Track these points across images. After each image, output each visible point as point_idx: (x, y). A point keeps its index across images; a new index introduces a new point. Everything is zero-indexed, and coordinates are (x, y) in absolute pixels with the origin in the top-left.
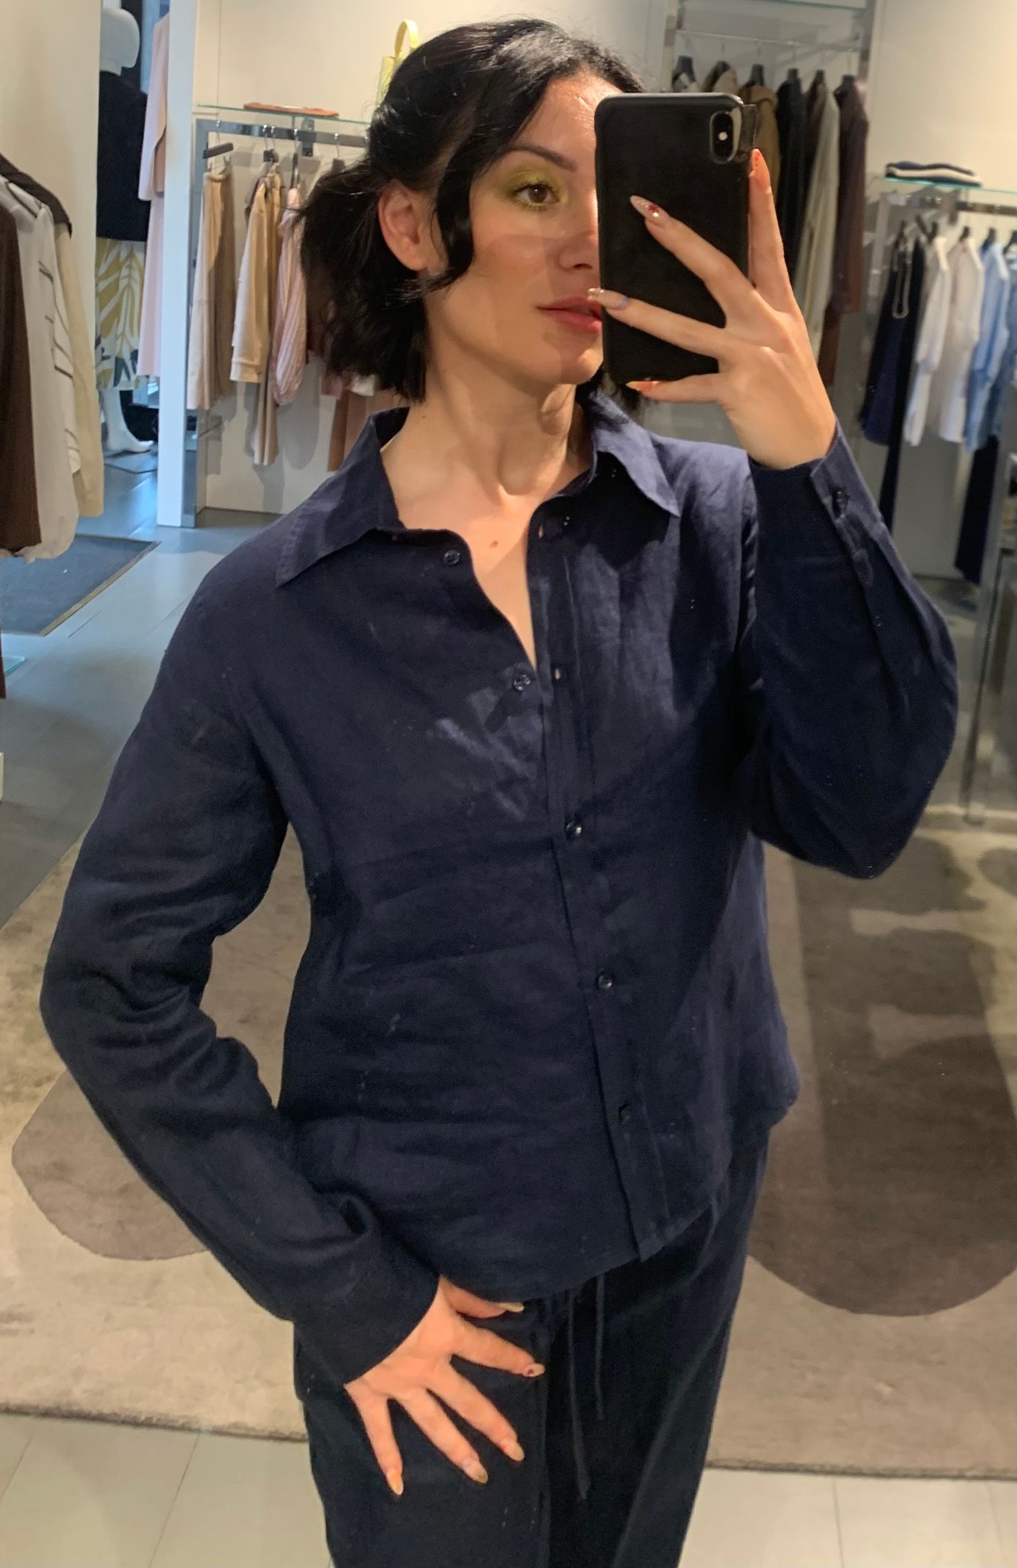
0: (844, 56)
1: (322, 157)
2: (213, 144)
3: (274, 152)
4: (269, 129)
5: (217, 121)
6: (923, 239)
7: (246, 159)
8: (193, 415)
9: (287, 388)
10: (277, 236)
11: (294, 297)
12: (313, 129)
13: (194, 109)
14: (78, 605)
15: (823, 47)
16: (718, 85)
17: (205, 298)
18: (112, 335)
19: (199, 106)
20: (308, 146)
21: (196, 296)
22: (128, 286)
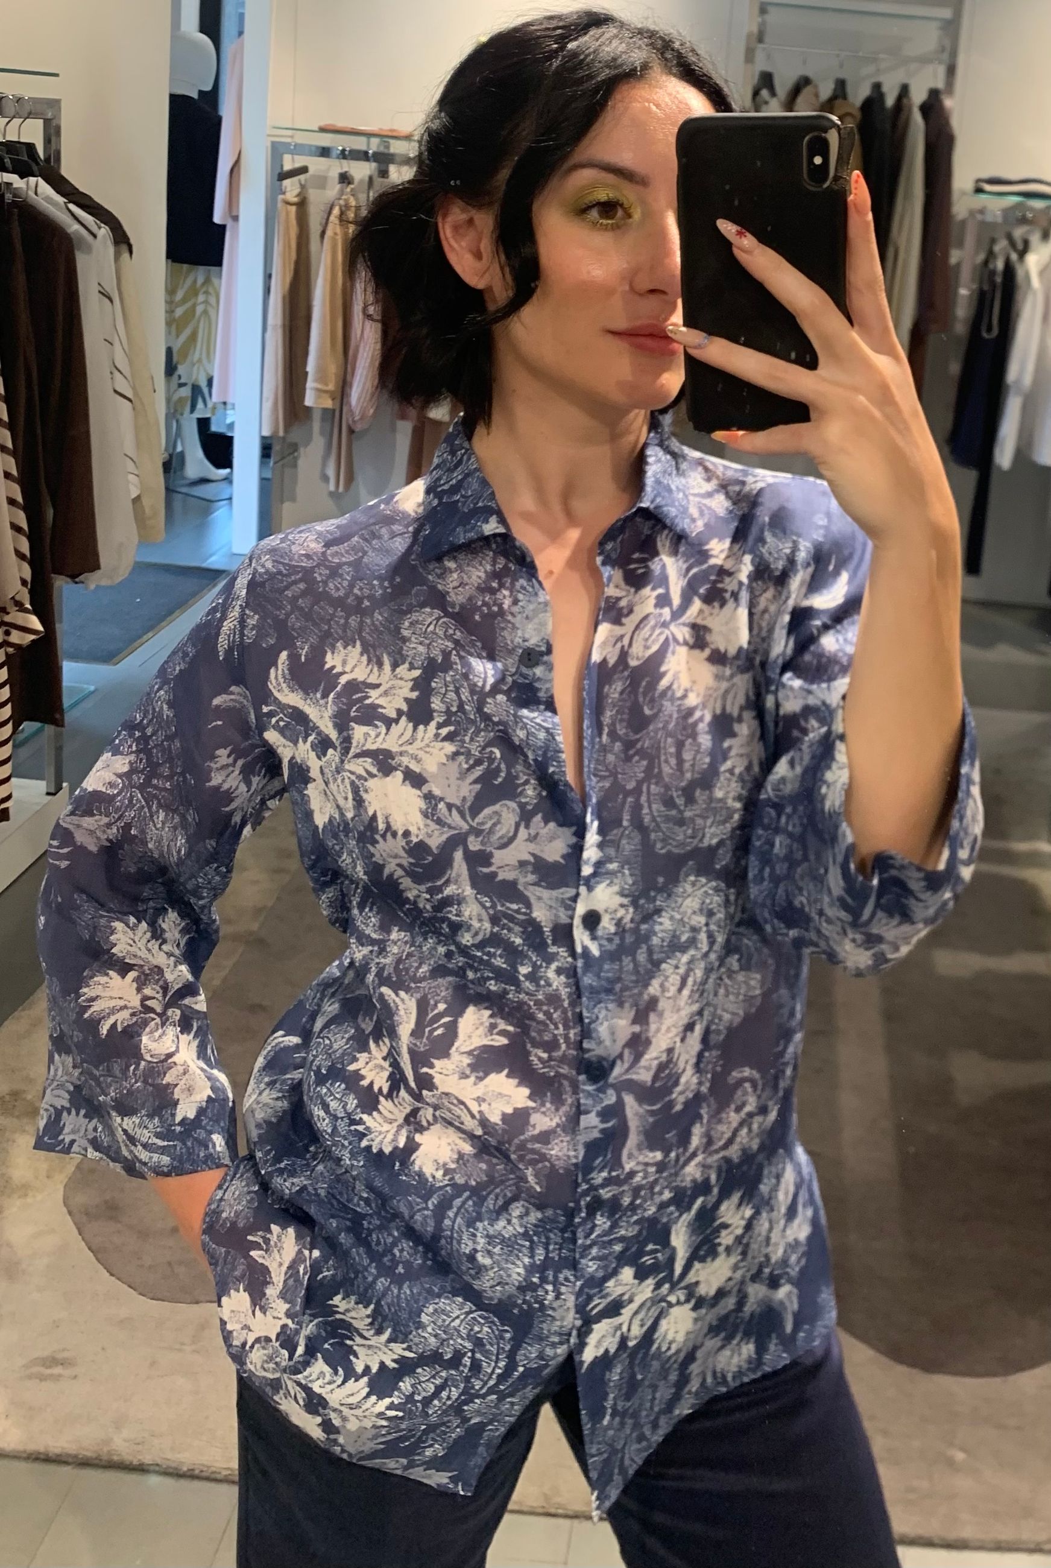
0: (929, 69)
1: (396, 177)
2: (287, 166)
3: (348, 174)
4: (343, 151)
5: (290, 143)
6: (1014, 256)
7: (321, 182)
8: (269, 442)
9: (361, 414)
13: (268, 132)
14: (150, 634)
15: (907, 60)
16: (800, 101)
17: (280, 323)
18: (187, 363)
19: (274, 128)
21: (271, 321)
22: (205, 312)
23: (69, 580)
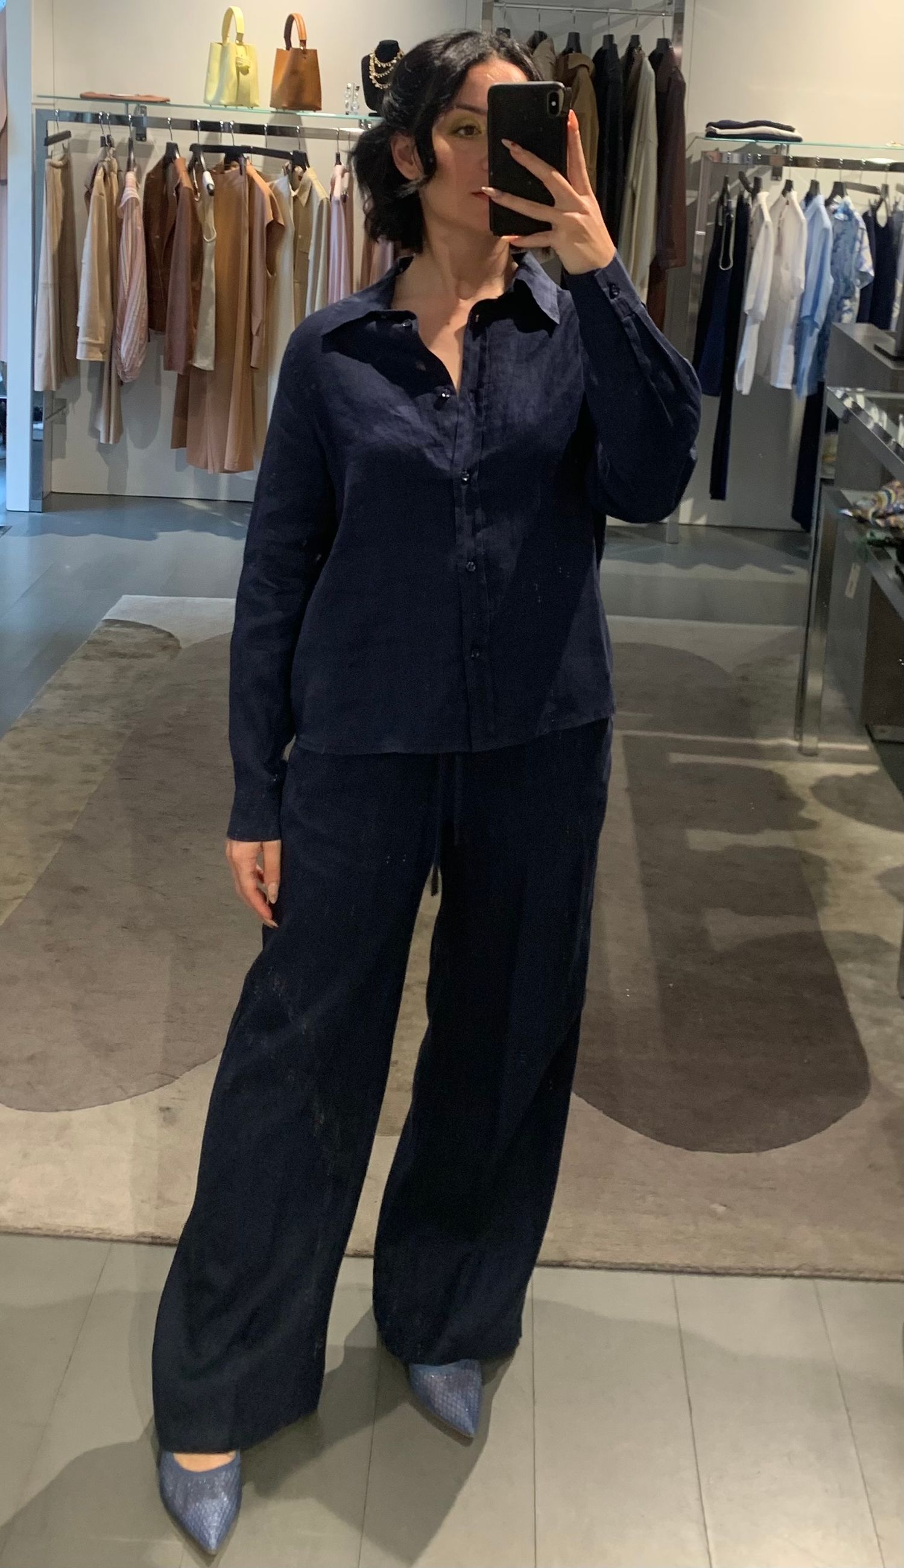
0: (658, 20)
2: (51, 133)
3: (110, 138)
5: (54, 111)
6: (746, 194)
8: (40, 397)
9: (132, 363)
10: (117, 217)
11: (135, 276)
12: (146, 114)
13: (33, 101)
15: (637, 13)
17: (50, 281)
19: (38, 96)
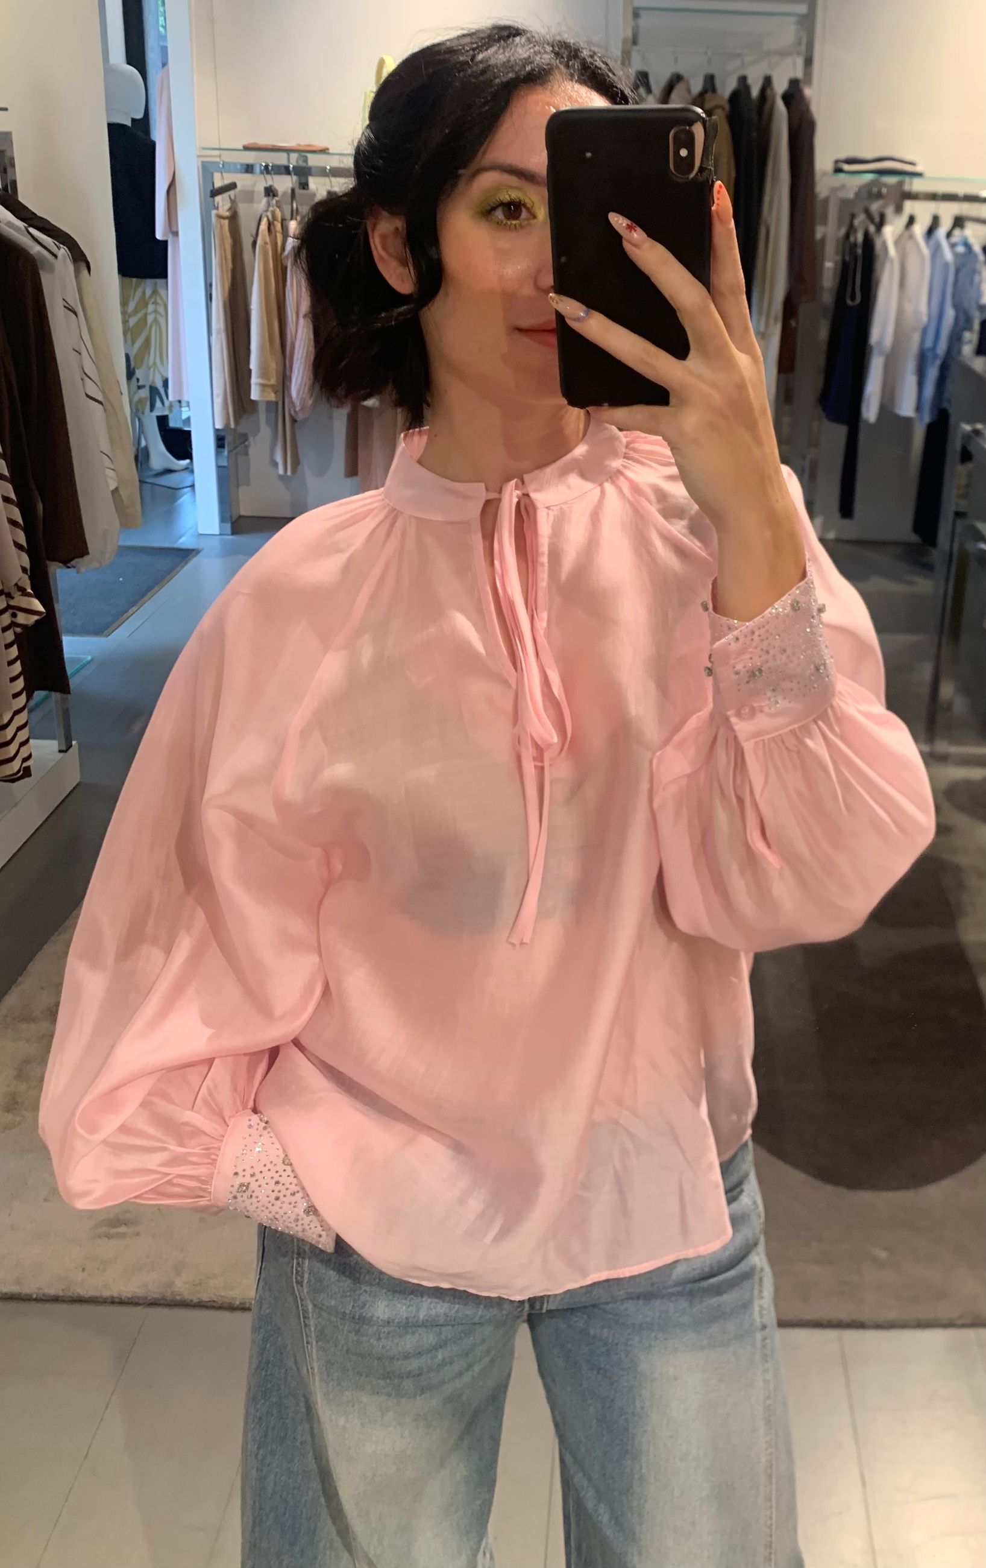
0: (789, 61)
1: (317, 189)
2: (218, 184)
3: (273, 188)
4: (266, 167)
5: (219, 162)
6: (872, 229)
7: (249, 196)
8: (222, 434)
9: (302, 402)
10: (282, 265)
11: (301, 321)
12: (307, 164)
13: (198, 154)
14: (134, 609)
15: (768, 54)
16: (674, 95)
17: (222, 325)
18: (144, 367)
19: (204, 149)
20: (303, 181)
21: (214, 326)
22: (156, 320)
23: (61, 565)
